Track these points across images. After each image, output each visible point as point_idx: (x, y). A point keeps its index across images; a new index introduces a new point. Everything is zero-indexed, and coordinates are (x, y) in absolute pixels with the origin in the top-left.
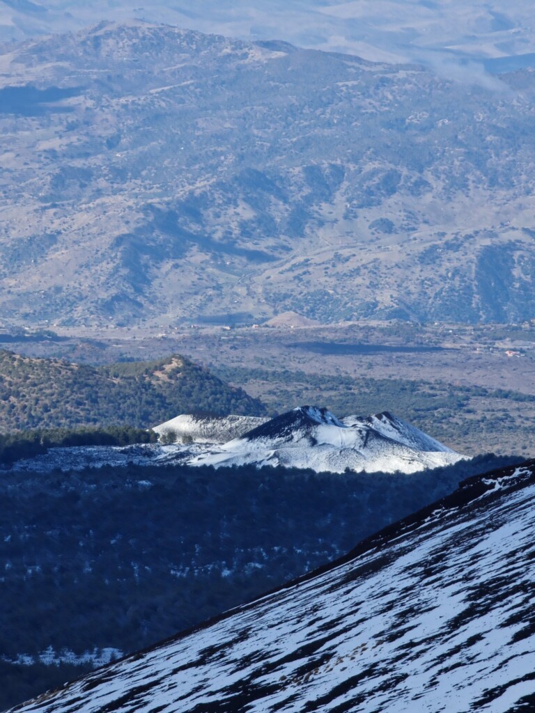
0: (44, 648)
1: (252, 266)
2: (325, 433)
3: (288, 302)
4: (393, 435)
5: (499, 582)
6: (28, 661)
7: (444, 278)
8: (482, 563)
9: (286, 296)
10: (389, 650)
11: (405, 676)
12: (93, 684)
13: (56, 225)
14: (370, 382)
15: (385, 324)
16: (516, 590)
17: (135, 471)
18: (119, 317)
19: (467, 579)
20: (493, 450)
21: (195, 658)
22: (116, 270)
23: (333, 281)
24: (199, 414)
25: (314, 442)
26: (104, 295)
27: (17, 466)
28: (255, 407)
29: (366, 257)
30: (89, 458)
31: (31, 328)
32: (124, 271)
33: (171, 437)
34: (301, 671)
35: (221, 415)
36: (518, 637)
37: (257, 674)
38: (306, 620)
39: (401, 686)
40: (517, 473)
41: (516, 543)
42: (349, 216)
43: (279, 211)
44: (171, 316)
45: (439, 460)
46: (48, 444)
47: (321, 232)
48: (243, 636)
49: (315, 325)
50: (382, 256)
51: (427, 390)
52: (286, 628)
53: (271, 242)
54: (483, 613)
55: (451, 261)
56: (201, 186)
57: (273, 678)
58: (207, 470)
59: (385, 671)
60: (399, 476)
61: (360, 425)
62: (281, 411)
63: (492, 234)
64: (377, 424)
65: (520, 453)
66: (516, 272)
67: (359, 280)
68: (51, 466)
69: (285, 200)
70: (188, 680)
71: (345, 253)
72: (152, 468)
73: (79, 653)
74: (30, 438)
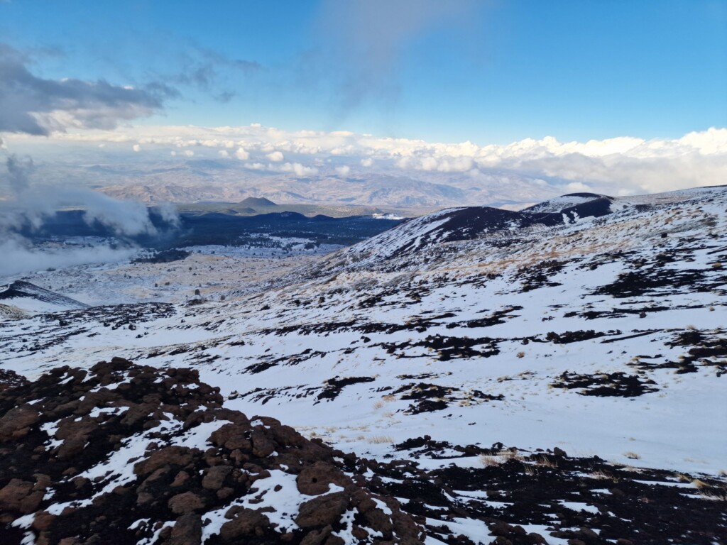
0: (362, 237)
1: (383, 198)
3: (386, 202)
4: (397, 216)
6: (360, 238)
7: (402, 200)
8: (406, 229)
10: (396, 237)
11: (398, 240)
12: (367, 240)
13: (363, 194)
14: (394, 210)
15: (396, 204)
16: (409, 231)
17: (371, 219)
18: (369, 203)
19: (404, 230)
20: (407, 217)
21: (377, 238)
24: (377, 213)
25: (389, 216)
26: (368, 201)
27: (359, 219)
28: (383, 213)
29: (394, 197)
30: (366, 218)
31: (361, 204)
32: (370, 199)
33: (374, 216)
34: (387, 239)
35: (379, 213)
36: (409, 236)
42: (393, 193)
43: (386, 192)
44: (375, 203)
45: (401, 218)
46: (362, 216)
47: (390, 195)
49: (389, 204)
50: (396, 197)
51: (400, 211)
52: (386, 235)
53: (385, 196)
54: (406, 234)
55: (403, 198)
56: (378, 190)
57: (385, 240)
58: (378, 219)
59: (396, 239)
60: (397, 220)
61: (393, 214)
62: (386, 213)
63: (407, 195)
64: (395, 214)
65: (410, 217)
66: (410, 199)
67: (394, 200)
68: (362, 218)
70: (376, 240)
71: (392, 197)
72: (373, 219)
73: (365, 237)
74: (360, 216)
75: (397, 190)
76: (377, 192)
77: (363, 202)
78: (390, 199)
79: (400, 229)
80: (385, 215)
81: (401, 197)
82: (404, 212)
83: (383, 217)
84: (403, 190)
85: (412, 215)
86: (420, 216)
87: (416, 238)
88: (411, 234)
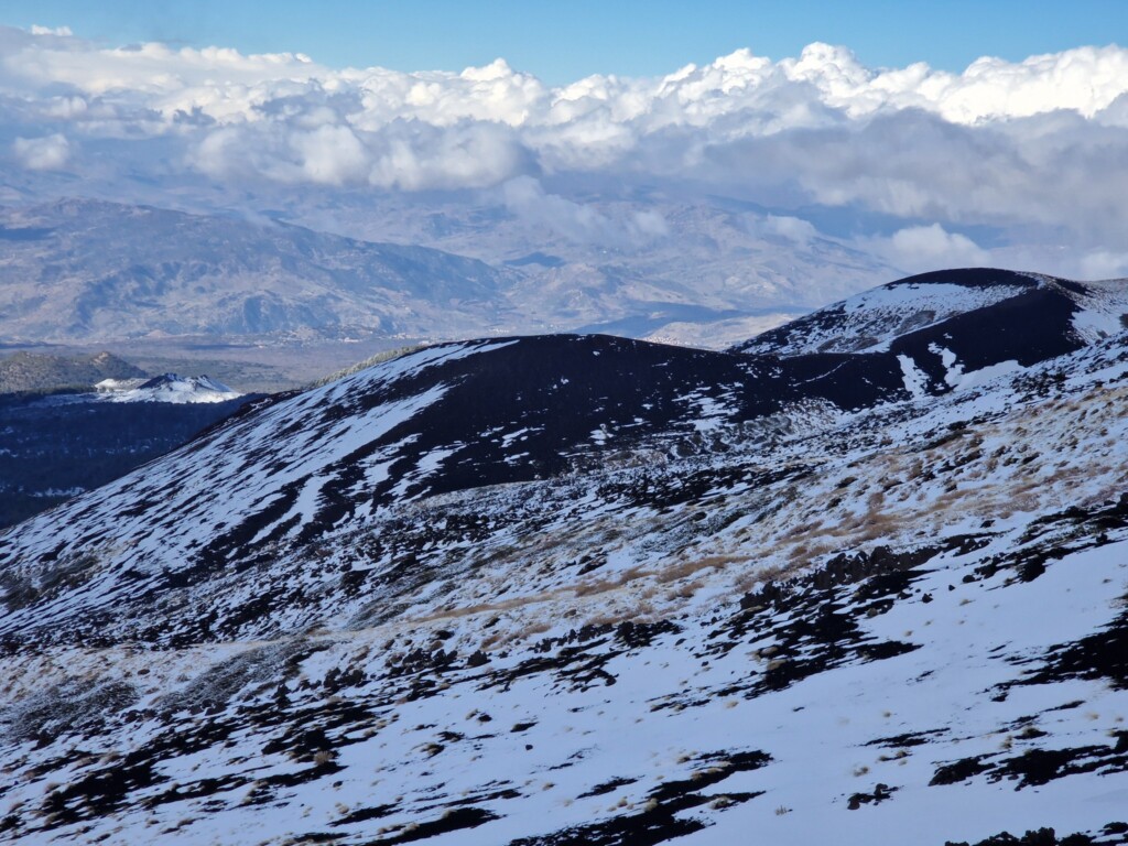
0: (47, 489)
1: (139, 309)
2: (176, 385)
3: (157, 325)
4: (208, 385)
5: (260, 450)
6: (40, 495)
7: (229, 313)
8: (251, 442)
9: (156, 323)
10: (210, 483)
11: (218, 495)
12: (71, 504)
13: (44, 292)
14: (196, 361)
15: (202, 335)
16: (268, 453)
17: (88, 406)
18: (77, 334)
19: (245, 449)
20: (255, 391)
21: (120, 490)
22: (74, 312)
23: (178, 315)
24: (117, 378)
25: (171, 389)
26: (69, 324)
27: (31, 405)
28: (143, 374)
29: (192, 304)
30: (65, 401)
31: (34, 340)
32: (78, 313)
33: (104, 389)
34: (169, 494)
35: (127, 378)
36: (269, 475)
37: (149, 496)
38: (171, 471)
39: (216, 499)
40: (266, 400)
41: (267, 433)
42: (184, 285)
43: (151, 284)
44: (102, 333)
45: (230, 396)
46: (45, 395)
47: (171, 293)
48: (142, 479)
49: (169, 336)
50: (199, 303)
51: (223, 364)
52: (162, 475)
53: (147, 298)
54: (253, 464)
55: (233, 305)
56: (113, 272)
57: (156, 498)
58: (122, 403)
59: (208, 493)
60: (212, 404)
61: (193, 381)
62: (155, 376)
63: (250, 293)
64: (201, 380)
65: (267, 392)
66: (262, 310)
67: (190, 315)
68: (47, 404)
69: (153, 278)
70: (117, 500)
71: (183, 302)
72: (96, 404)
73: (64, 491)
74: (36, 391)
75: (202, 271)
76: (110, 283)
77: (46, 328)
78: (171, 315)
79: (228, 446)
80: (154, 383)
81: (222, 303)
82: (239, 368)
83: (147, 395)
84: (233, 271)
85: (279, 378)
86: (313, 386)
87: (301, 482)
88: (280, 466)
